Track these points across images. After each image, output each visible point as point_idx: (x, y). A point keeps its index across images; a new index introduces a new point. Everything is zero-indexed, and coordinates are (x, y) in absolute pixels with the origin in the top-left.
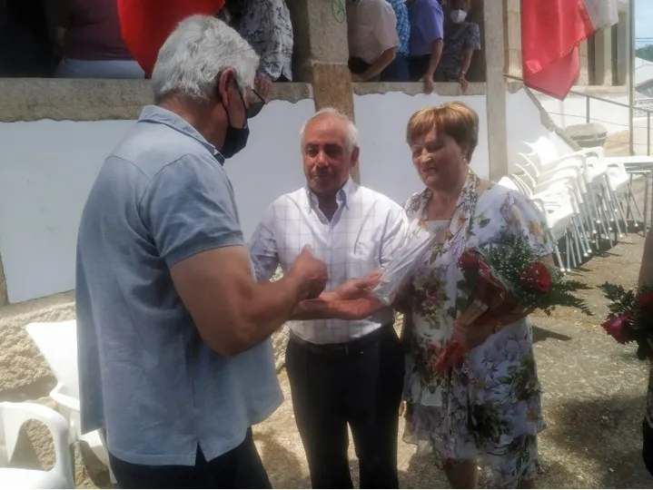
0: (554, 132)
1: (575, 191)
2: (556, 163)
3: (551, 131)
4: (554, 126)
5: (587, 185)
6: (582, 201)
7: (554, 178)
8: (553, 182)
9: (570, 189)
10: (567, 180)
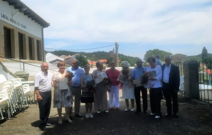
0: (8, 73)
1: (10, 92)
2: (5, 82)
3: (7, 73)
4: (8, 71)
5: (14, 90)
6: (12, 95)
7: (3, 88)
8: (3, 89)
9: (8, 91)
10: (7, 88)
